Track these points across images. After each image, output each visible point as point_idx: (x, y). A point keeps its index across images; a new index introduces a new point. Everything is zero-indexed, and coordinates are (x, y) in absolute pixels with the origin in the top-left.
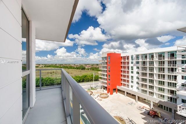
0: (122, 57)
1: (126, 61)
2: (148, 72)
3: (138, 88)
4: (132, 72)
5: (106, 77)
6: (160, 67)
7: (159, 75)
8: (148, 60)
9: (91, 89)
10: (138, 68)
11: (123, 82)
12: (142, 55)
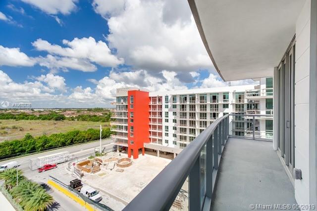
0: (150, 98)
1: (158, 103)
2: (188, 119)
3: (175, 143)
4: (167, 121)
5: (124, 131)
6: (202, 112)
7: (201, 122)
8: (188, 103)
9: (97, 155)
10: (175, 113)
11: (152, 137)
12: (180, 96)
